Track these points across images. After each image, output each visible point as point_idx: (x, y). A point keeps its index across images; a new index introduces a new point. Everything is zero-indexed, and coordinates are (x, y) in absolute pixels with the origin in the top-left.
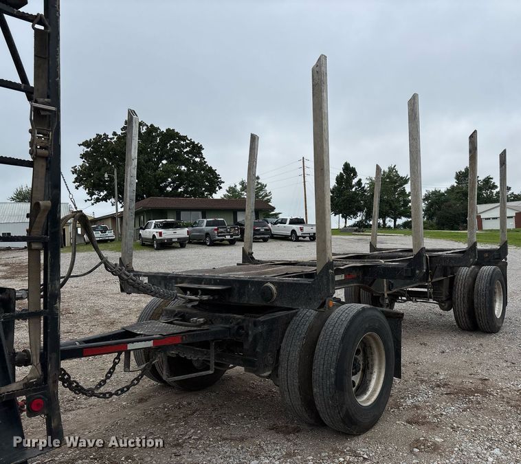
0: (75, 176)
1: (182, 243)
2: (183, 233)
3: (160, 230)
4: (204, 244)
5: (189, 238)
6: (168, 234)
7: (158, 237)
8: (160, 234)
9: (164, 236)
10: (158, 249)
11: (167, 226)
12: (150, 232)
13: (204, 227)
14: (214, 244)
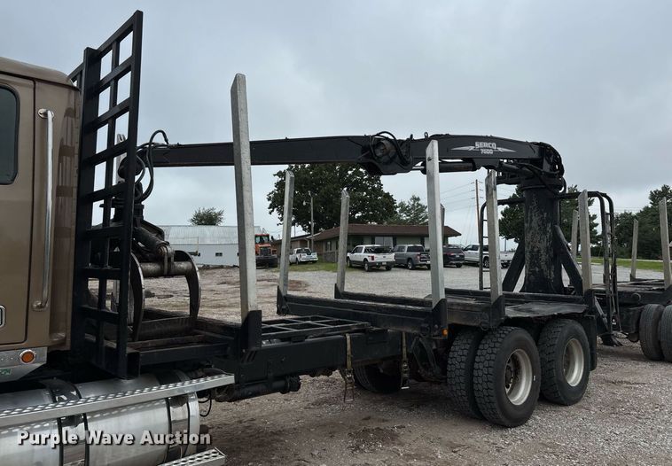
0: (270, 202)
1: (389, 267)
2: (390, 257)
3: (373, 255)
4: (406, 267)
5: (396, 262)
6: (379, 258)
7: (370, 260)
8: (373, 258)
9: (375, 260)
10: (368, 271)
11: (378, 251)
12: (360, 256)
13: (405, 252)
14: (415, 268)
